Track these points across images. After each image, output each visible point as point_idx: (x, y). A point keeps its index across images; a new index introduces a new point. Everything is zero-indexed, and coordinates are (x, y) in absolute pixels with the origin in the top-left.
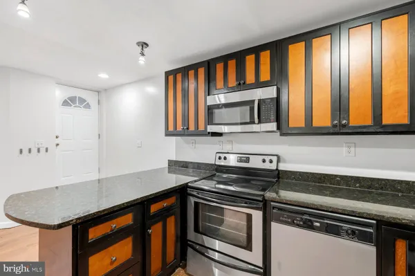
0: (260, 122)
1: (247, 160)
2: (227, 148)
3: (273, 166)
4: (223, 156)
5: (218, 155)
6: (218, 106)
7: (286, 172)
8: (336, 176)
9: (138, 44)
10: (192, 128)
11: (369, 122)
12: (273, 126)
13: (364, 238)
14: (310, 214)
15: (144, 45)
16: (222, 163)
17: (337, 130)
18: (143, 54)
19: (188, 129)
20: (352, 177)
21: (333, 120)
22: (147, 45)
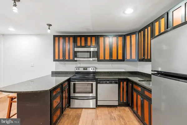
0: (93, 58)
1: (86, 69)
2: (79, 65)
3: (94, 71)
4: (78, 68)
5: (76, 68)
6: (78, 52)
7: (97, 72)
8: (109, 72)
9: (48, 25)
10: (67, 58)
11: (116, 59)
12: (96, 59)
13: (116, 83)
14: (107, 80)
15: (50, 25)
16: (78, 70)
17: (110, 60)
18: (49, 29)
19: (65, 59)
20: (112, 72)
21: (110, 58)
22: (51, 25)
